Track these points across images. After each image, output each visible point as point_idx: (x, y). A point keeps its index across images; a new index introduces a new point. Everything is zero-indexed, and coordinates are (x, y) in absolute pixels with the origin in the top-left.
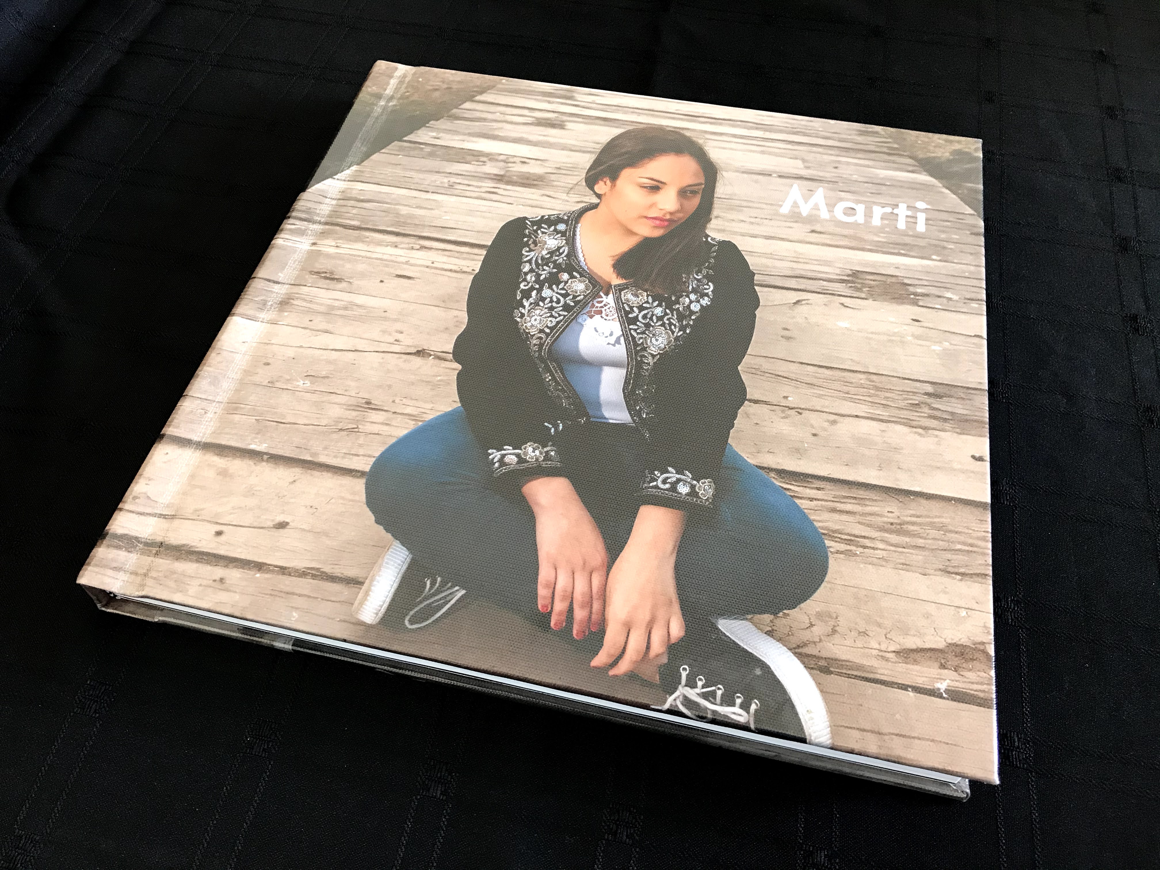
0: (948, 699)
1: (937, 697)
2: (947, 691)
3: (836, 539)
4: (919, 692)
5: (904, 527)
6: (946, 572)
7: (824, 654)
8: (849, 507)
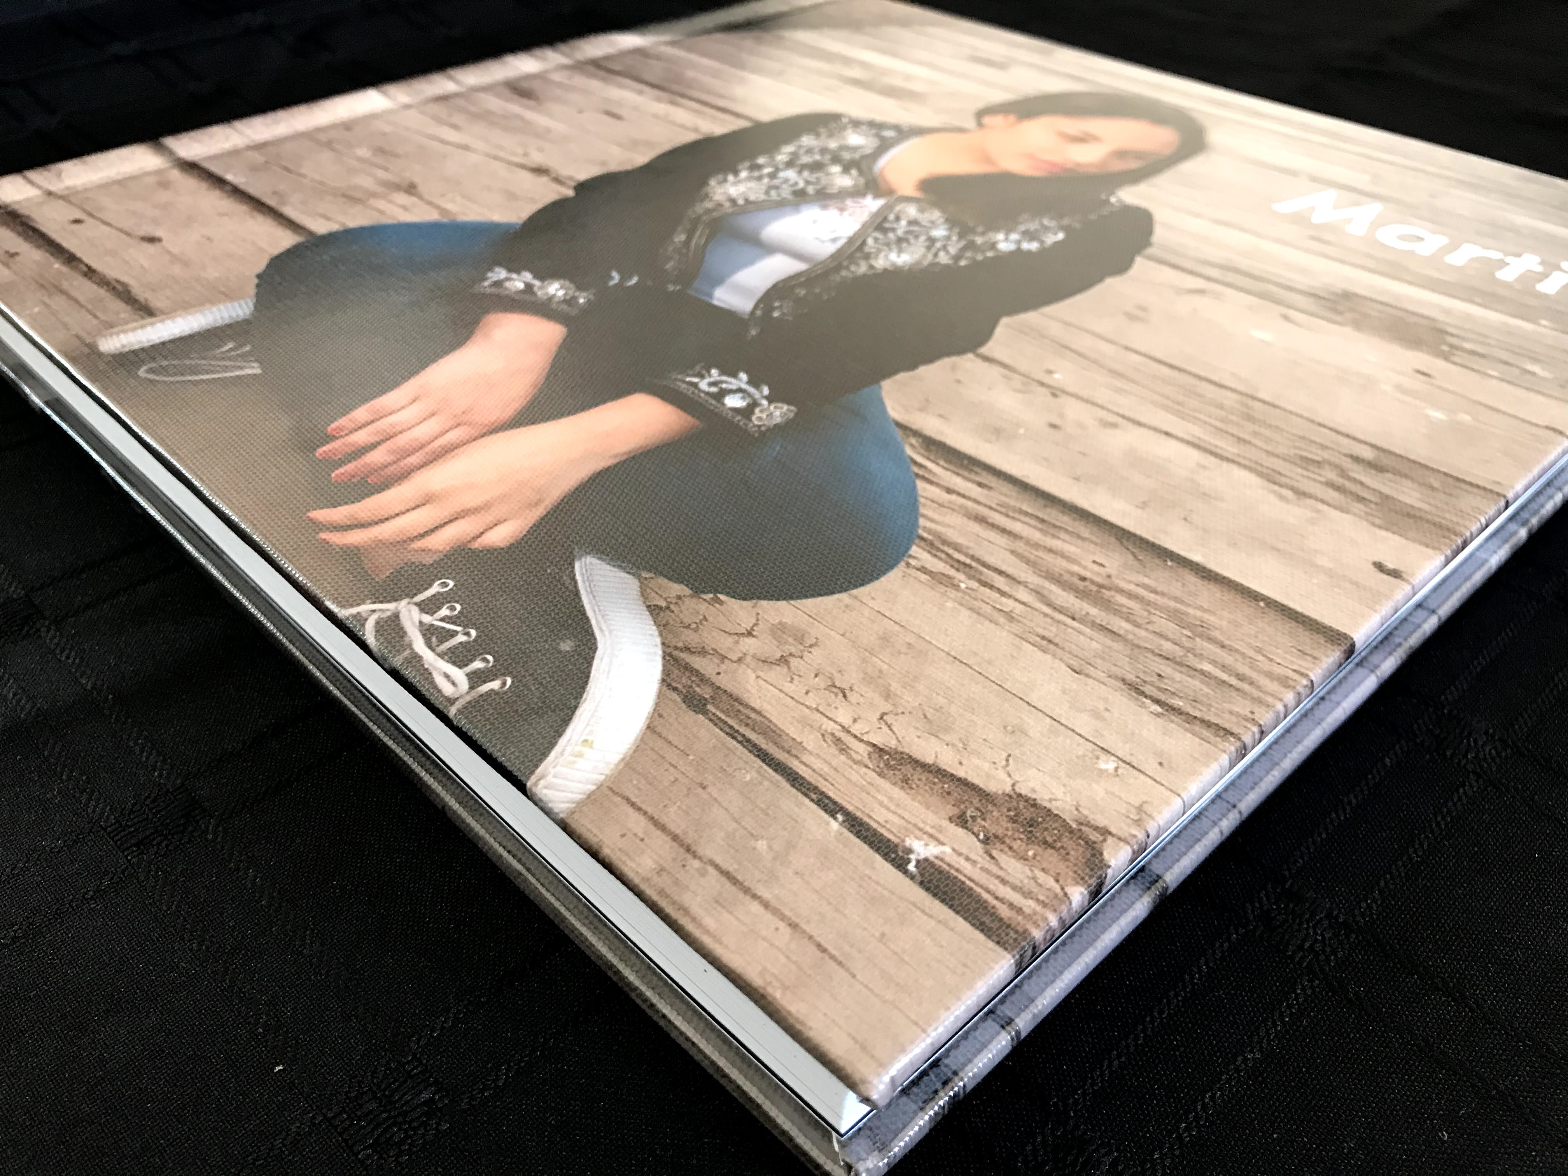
0: (912, 877)
1: (893, 862)
2: (924, 864)
3: (939, 554)
4: (858, 834)
5: (1107, 594)
6: (1136, 689)
7: (723, 681)
8: (1017, 527)
